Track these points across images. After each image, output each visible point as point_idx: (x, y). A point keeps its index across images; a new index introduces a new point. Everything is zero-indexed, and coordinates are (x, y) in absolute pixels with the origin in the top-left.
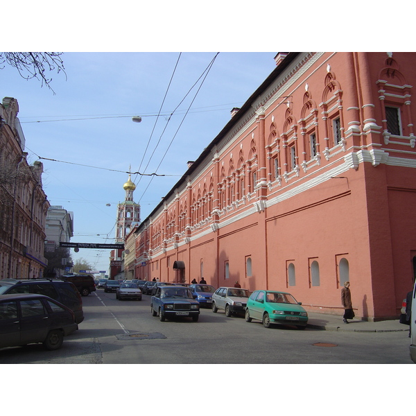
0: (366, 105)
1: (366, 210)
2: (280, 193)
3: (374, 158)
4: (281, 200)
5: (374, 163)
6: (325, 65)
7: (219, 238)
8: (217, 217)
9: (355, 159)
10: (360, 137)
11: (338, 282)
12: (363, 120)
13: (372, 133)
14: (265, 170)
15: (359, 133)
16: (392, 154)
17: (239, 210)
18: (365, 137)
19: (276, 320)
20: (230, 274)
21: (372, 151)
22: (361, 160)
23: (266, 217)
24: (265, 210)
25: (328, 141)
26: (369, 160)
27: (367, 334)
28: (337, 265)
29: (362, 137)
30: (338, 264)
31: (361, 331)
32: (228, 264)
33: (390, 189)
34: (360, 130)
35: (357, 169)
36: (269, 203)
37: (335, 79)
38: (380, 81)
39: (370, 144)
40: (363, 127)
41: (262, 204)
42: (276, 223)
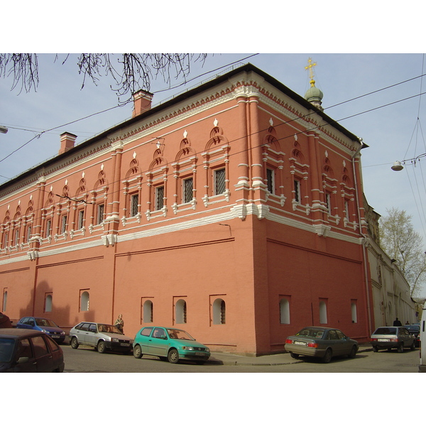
0: (256, 164)
1: (252, 258)
2: (138, 230)
3: (260, 212)
4: (138, 237)
5: (260, 217)
6: (212, 118)
7: (37, 268)
8: (38, 245)
9: (245, 210)
10: (248, 191)
11: (211, 320)
12: (252, 177)
13: (261, 190)
14: (119, 204)
15: (249, 188)
16: (272, 210)
17: (75, 241)
18: (253, 192)
19: (186, 356)
20: (53, 307)
21: (260, 206)
22: (250, 212)
23: (116, 251)
24: (115, 245)
25: (208, 188)
26: (256, 213)
27: (264, 367)
28: (210, 305)
29: (250, 192)
30: (212, 303)
31: (258, 365)
32: (51, 297)
33: (269, 241)
34: (250, 185)
35: (244, 220)
36: (120, 238)
37: (222, 134)
38: (266, 145)
39: (258, 199)
40: (252, 183)
41: (113, 238)
42: (129, 259)
